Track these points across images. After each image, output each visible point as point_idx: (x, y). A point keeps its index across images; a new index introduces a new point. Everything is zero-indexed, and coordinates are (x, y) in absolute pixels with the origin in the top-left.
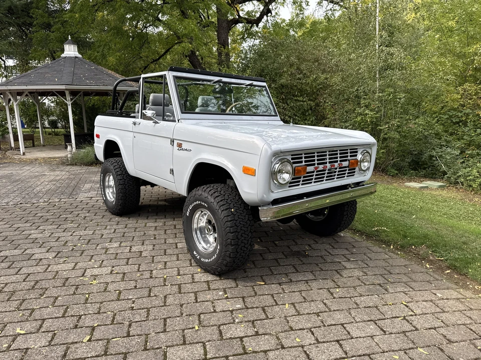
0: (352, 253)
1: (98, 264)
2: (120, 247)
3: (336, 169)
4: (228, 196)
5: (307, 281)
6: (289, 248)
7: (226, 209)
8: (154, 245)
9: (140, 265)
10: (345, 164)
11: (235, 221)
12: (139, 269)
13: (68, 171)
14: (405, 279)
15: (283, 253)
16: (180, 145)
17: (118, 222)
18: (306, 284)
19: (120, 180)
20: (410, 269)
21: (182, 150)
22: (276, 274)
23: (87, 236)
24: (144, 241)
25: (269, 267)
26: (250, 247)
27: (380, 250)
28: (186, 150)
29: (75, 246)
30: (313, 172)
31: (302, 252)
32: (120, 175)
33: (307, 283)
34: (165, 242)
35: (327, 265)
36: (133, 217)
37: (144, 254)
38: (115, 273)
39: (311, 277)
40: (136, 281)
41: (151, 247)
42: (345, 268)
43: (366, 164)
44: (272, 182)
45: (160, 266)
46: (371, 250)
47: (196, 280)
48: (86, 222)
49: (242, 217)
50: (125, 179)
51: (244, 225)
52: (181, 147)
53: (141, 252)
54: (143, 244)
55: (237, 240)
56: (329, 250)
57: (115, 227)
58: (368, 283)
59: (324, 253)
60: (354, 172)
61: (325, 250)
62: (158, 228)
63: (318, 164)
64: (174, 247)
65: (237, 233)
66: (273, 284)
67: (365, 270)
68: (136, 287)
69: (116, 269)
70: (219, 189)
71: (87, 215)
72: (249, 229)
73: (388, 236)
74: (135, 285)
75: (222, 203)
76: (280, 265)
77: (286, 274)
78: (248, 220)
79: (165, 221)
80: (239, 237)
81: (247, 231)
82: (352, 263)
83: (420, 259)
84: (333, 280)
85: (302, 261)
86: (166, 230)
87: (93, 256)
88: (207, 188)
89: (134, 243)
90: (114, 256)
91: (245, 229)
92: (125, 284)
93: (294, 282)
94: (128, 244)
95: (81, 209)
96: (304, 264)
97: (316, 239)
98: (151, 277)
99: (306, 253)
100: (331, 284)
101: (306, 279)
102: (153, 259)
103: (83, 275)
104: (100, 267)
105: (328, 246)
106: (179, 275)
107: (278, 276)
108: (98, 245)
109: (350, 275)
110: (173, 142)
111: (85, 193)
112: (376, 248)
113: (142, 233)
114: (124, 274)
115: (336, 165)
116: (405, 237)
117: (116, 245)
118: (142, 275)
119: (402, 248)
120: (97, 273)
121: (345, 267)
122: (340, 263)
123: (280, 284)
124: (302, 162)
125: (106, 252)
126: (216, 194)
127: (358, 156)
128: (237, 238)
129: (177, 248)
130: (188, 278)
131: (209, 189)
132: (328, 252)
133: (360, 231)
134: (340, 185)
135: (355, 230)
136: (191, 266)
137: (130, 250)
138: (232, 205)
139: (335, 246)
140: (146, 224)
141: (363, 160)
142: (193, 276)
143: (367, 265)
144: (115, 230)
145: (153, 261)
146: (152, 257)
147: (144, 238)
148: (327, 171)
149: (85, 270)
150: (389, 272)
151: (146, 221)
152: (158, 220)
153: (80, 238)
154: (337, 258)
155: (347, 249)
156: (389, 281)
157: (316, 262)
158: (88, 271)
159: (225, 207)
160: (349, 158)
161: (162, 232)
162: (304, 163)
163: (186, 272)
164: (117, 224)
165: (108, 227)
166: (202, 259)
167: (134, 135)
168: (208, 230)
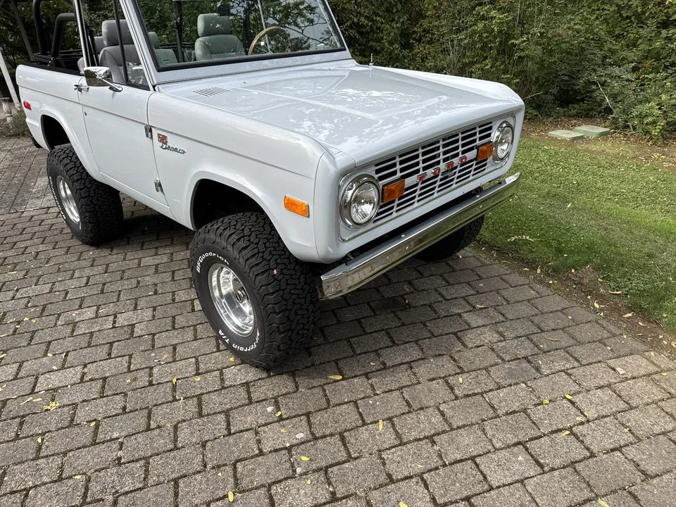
0: (478, 293)
1: (60, 359)
2: (96, 317)
3: (456, 167)
4: (265, 243)
5: (410, 365)
6: (378, 291)
7: (263, 273)
8: (154, 309)
9: (130, 356)
10: (471, 155)
11: (281, 293)
12: (129, 367)
13: (9, 151)
14: (565, 341)
15: (368, 304)
16: (163, 139)
17: (94, 260)
18: (409, 371)
19: (81, 189)
20: (570, 317)
21: (168, 148)
22: (360, 354)
23: (39, 297)
24: (136, 299)
25: (348, 340)
26: (313, 326)
27: (521, 280)
28: (175, 150)
29: (19, 323)
30: (416, 185)
31: (400, 299)
33: (411, 368)
34: (174, 300)
35: (441, 323)
36: (119, 246)
37: (138, 331)
38: (87, 379)
39: (416, 354)
40: (126, 395)
41: (149, 313)
42: (470, 328)
43: (505, 147)
44: (342, 223)
45: (166, 356)
46: (507, 283)
47: (227, 383)
48: (38, 265)
49: (294, 282)
50: (89, 186)
51: (298, 294)
52: (166, 143)
53: (133, 326)
54: (135, 309)
55: (289, 323)
56: (440, 290)
57: (88, 272)
58: (508, 358)
59: (434, 297)
60: (485, 165)
61: (436, 290)
62: (161, 268)
63: (425, 169)
64: (189, 309)
65: (287, 312)
66: (356, 376)
67: (501, 329)
68: (124, 408)
69: (92, 371)
70: (247, 232)
71: (41, 248)
72: (309, 299)
73: (533, 252)
74: (122, 404)
75: (254, 261)
76: (366, 334)
77: (376, 351)
78: (306, 283)
79: (172, 251)
80: (292, 317)
81: (305, 303)
82: (478, 315)
83: (583, 292)
84: (451, 357)
85: (400, 319)
86: (173, 272)
87: (50, 342)
88: (224, 230)
89: (120, 308)
90: (87, 338)
91: (302, 301)
92: (106, 405)
93: (389, 367)
94: (111, 309)
95: (30, 236)
96: (403, 324)
97: (420, 269)
98: (151, 384)
99: (405, 300)
100: (450, 367)
101: (407, 359)
102: (153, 340)
103: (32, 392)
104: (63, 368)
105: (439, 281)
106: (198, 374)
107: (363, 358)
108: (59, 315)
109: (478, 343)
110: (151, 131)
111: (38, 198)
112: (515, 278)
113: (134, 281)
114: (105, 379)
115: (456, 161)
116: (560, 251)
117: (90, 313)
118: (135, 379)
119: (556, 272)
120: (57, 384)
121: (469, 325)
122: (460, 315)
123: (367, 375)
124: (395, 173)
125: (73, 331)
126: (242, 244)
127: (492, 135)
128: (289, 320)
129: (193, 310)
130: (213, 379)
131: (227, 233)
132: (440, 294)
133: (487, 243)
134: (462, 194)
135: (479, 241)
136: (218, 350)
137: (115, 322)
138: (272, 263)
139: (451, 280)
140: (140, 260)
141: (502, 139)
142: (222, 374)
143: (503, 315)
144: (89, 278)
145: (153, 347)
146: (150, 337)
147: (137, 293)
148: (440, 177)
149: (37, 378)
150: (539, 328)
151: (140, 254)
152: (160, 251)
153: (29, 302)
154: (455, 305)
155: (469, 283)
156: (540, 349)
157: (422, 319)
158: (41, 379)
159: (260, 269)
160: (478, 143)
161: (168, 277)
162: (399, 175)
163: (211, 366)
164: (92, 266)
165: (76, 275)
166: (233, 346)
167: (84, 109)
168: (238, 297)
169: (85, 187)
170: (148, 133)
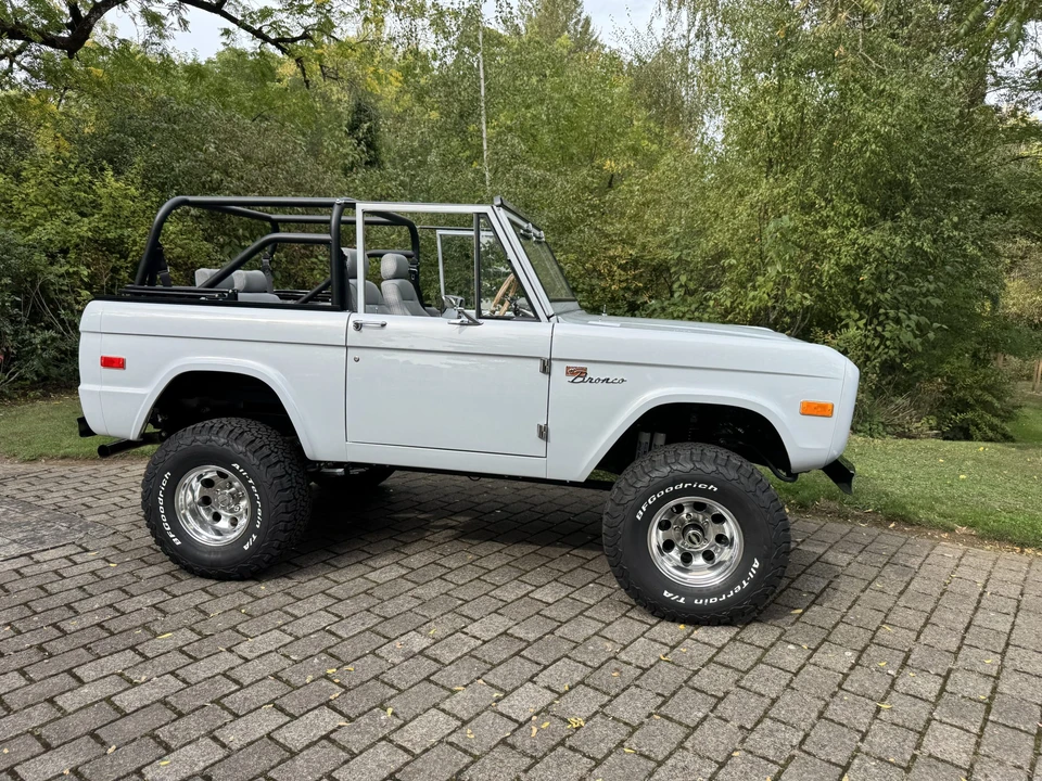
2: (440, 640)
5: (830, 588)
8: (498, 614)
9: (567, 657)
12: (587, 665)
16: (577, 372)
18: (838, 592)
21: (590, 381)
28: (605, 381)
33: (835, 589)
37: (525, 635)
38: (564, 689)
40: (638, 685)
42: (819, 554)
45: (609, 645)
47: (716, 645)
52: (584, 376)
53: (506, 634)
66: (809, 607)
68: (661, 695)
74: (650, 693)
77: (790, 586)
79: (390, 561)
82: (810, 546)
86: (443, 579)
87: (427, 679)
92: (635, 700)
98: (644, 669)
101: (822, 585)
102: (563, 637)
103: (520, 723)
104: (506, 692)
106: (673, 647)
107: (790, 594)
110: (549, 365)
114: (582, 683)
117: (419, 640)
118: (619, 671)
120: (535, 706)
123: (815, 604)
130: (699, 646)
137: (475, 637)
140: (364, 578)
146: (552, 635)
149: (495, 711)
151: (349, 572)
158: (504, 709)
163: (671, 638)
166: (696, 602)
167: (353, 353)
168: (694, 539)
169: (286, 473)
170: (546, 368)
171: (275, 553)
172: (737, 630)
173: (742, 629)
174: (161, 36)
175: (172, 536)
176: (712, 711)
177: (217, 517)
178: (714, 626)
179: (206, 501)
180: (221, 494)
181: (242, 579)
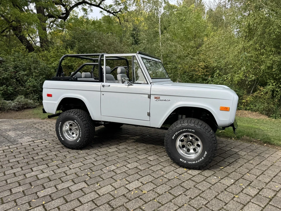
0: (227, 145)
1: (125, 180)
2: (118, 168)
5: (236, 161)
9: (150, 175)
12: (154, 177)
14: (261, 151)
16: (157, 98)
17: (87, 153)
18: (238, 163)
19: (86, 124)
20: (255, 147)
21: (161, 100)
22: (220, 162)
23: (83, 167)
24: (125, 161)
28: (165, 100)
32: (85, 121)
34: (139, 159)
36: (90, 148)
37: (141, 168)
38: (145, 183)
39: (233, 159)
40: (166, 184)
41: (136, 163)
45: (162, 172)
47: (193, 175)
53: (136, 167)
54: (129, 163)
57: (90, 157)
58: (254, 156)
62: (119, 152)
64: (149, 160)
66: (226, 166)
67: (244, 151)
68: (171, 187)
69: (143, 181)
73: (228, 134)
74: (168, 186)
77: (223, 160)
83: (249, 142)
84: (242, 158)
86: (126, 152)
87: (111, 177)
89: (123, 164)
90: (125, 173)
92: (163, 188)
93: (231, 163)
94: (120, 164)
96: (220, 154)
98: (169, 180)
100: (245, 160)
102: (151, 169)
103: (130, 190)
104: (130, 182)
106: (180, 174)
108: (101, 170)
109: (244, 154)
113: (115, 156)
114: (151, 182)
117: (113, 167)
118: (162, 180)
120: (136, 186)
121: (236, 151)
122: (230, 150)
123: (229, 166)
125: (115, 173)
130: (187, 175)
132: (219, 146)
137: (128, 168)
140: (107, 151)
143: (240, 148)
144: (94, 158)
145: (154, 171)
147: (122, 159)
149: (125, 187)
150: (252, 149)
151: (104, 149)
152: (110, 147)
154: (226, 148)
155: (222, 143)
156: (258, 153)
157: (223, 152)
165: (87, 158)
166: (189, 162)
167: (102, 93)
168: (189, 145)
169: (87, 123)
170: (149, 97)
171: (85, 143)
172: (201, 171)
173: (203, 171)
174: (87, 14)
175: (62, 138)
176: (183, 193)
177: (73, 134)
178: (195, 170)
179: (71, 130)
180: (73, 128)
181: (77, 149)
